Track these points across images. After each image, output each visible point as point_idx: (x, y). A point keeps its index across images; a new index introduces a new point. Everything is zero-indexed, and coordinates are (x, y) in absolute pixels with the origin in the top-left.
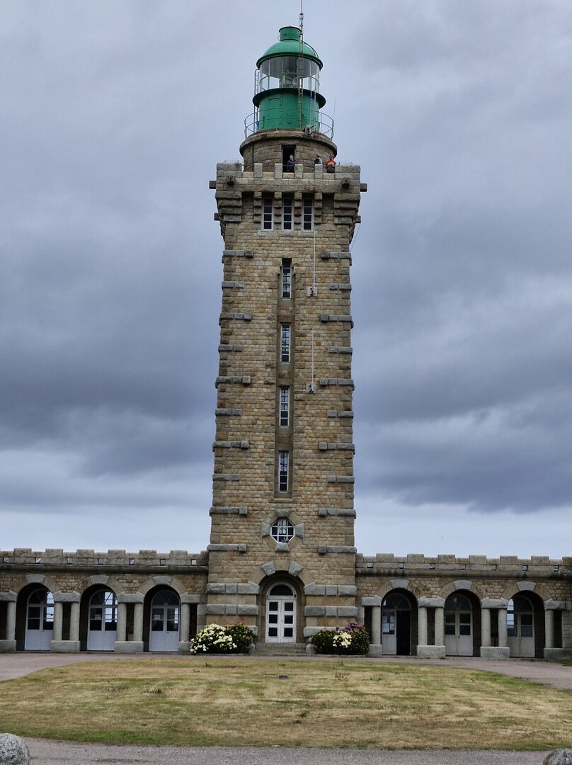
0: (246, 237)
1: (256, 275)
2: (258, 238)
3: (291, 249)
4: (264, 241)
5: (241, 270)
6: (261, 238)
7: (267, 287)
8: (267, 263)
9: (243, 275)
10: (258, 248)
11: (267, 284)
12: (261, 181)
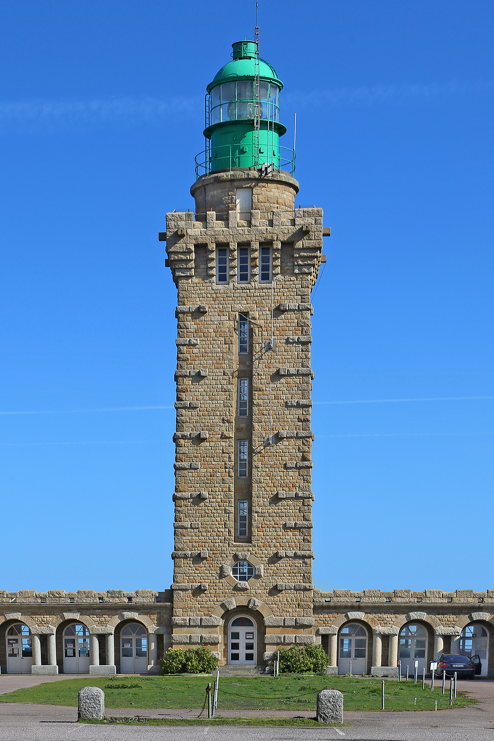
0: (199, 292)
1: (211, 330)
2: (213, 292)
3: (248, 302)
4: (219, 295)
5: (195, 327)
6: (216, 292)
7: (223, 342)
8: (223, 318)
9: (197, 330)
10: (213, 302)
11: (223, 339)
12: (215, 231)
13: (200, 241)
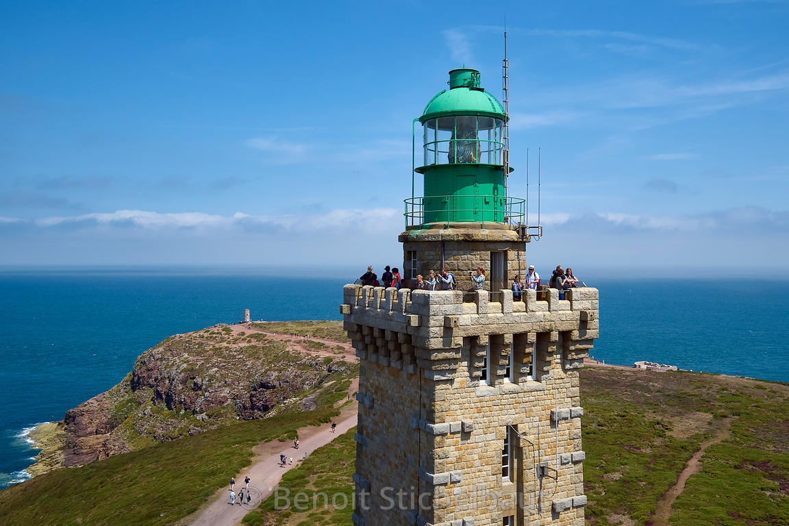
0: (461, 400)
1: (476, 457)
2: (476, 399)
3: (517, 411)
4: (484, 404)
5: (457, 453)
6: (481, 398)
7: (490, 473)
8: (490, 436)
9: (459, 459)
10: (477, 415)
11: (489, 468)
12: (488, 318)
13: (471, 333)
